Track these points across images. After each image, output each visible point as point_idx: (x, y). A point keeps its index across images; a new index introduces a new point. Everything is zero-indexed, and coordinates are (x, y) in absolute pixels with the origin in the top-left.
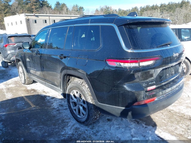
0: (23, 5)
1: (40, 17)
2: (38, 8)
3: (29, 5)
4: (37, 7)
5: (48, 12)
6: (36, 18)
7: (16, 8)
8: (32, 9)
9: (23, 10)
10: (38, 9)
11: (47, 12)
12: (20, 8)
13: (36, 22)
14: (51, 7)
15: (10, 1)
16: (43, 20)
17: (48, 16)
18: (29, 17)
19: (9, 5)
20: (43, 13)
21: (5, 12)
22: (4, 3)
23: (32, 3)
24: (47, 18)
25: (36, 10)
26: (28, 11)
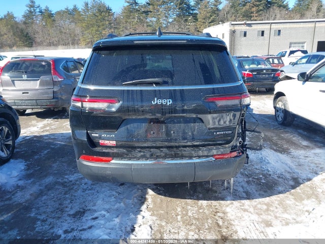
0: (238, 8)
1: (254, 27)
2: (261, 10)
3: (247, 7)
4: (261, 8)
5: (278, 16)
6: (248, 28)
7: (227, 14)
8: (252, 13)
9: (235, 16)
10: (261, 12)
11: (276, 15)
12: (233, 13)
13: (245, 35)
14: (287, 5)
15: (220, 3)
16: (258, 31)
17: (269, 23)
18: (237, 28)
19: (218, 9)
20: (268, 19)
21: (210, 21)
22: (212, 8)
23: (253, 3)
24: (265, 27)
25: (257, 14)
26: (244, 16)
